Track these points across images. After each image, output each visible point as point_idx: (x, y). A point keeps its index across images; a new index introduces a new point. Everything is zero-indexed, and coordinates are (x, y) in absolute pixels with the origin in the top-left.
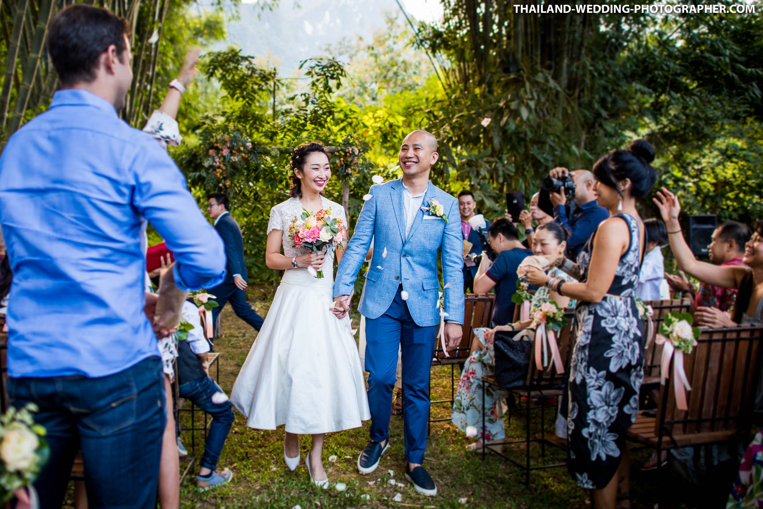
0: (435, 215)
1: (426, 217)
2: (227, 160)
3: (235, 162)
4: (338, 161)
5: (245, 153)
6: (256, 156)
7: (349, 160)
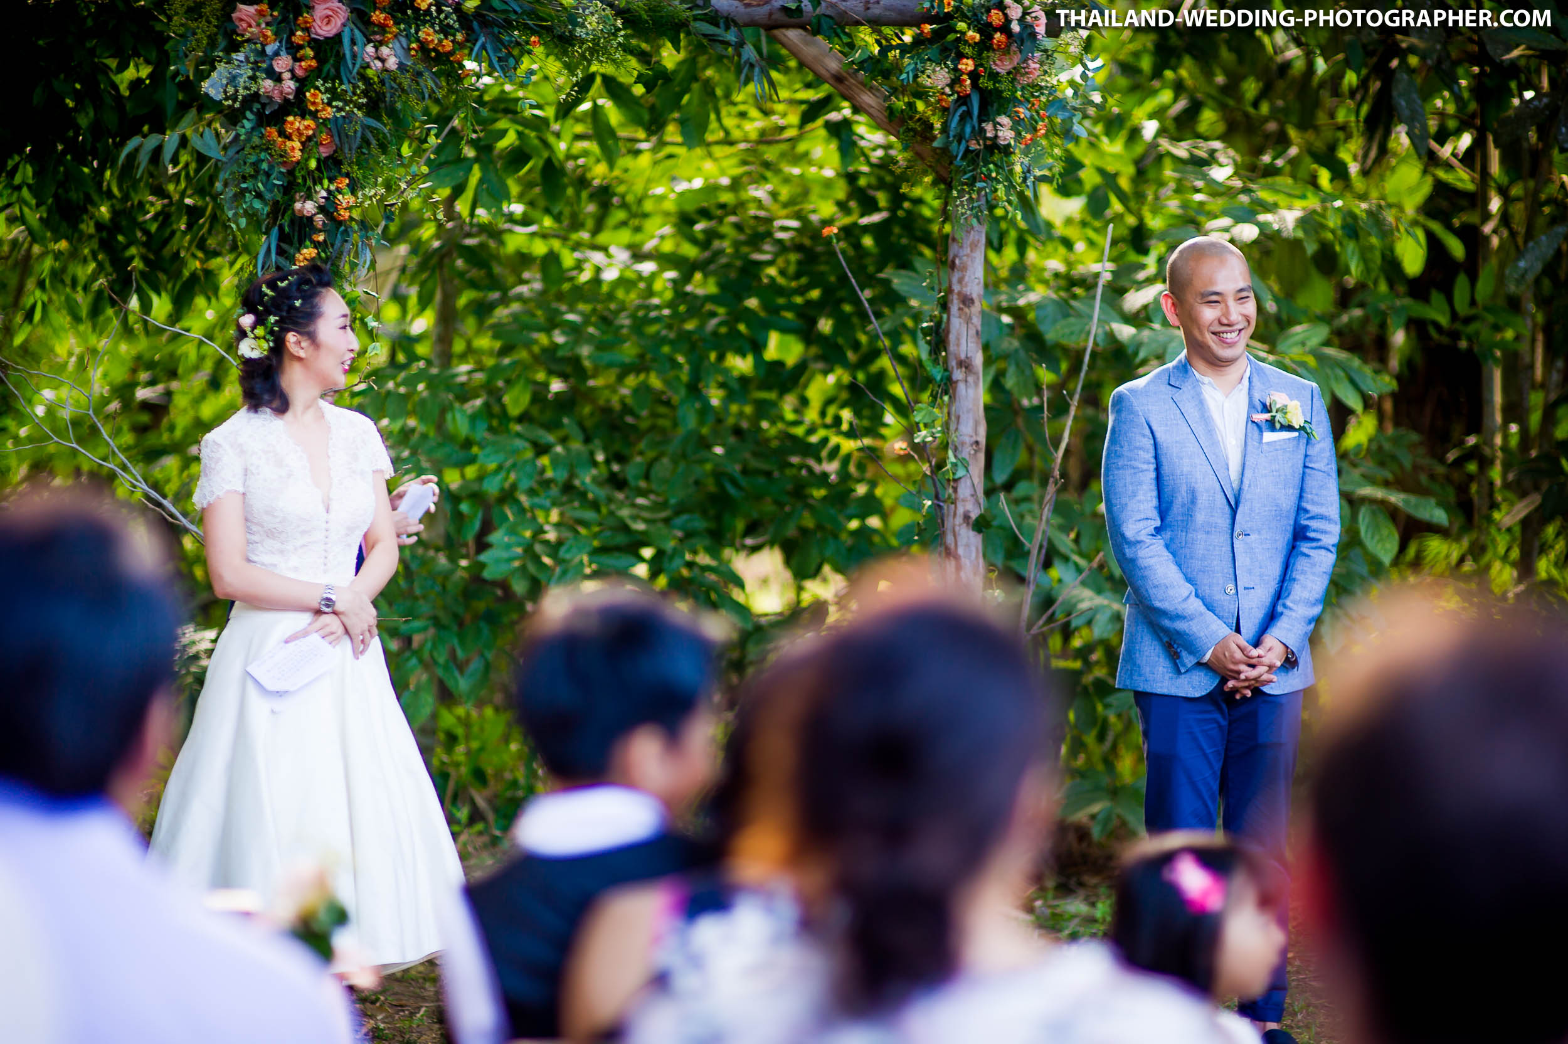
0: (1290, 428)
1: (1269, 436)
3: (383, 77)
7: (1003, 67)
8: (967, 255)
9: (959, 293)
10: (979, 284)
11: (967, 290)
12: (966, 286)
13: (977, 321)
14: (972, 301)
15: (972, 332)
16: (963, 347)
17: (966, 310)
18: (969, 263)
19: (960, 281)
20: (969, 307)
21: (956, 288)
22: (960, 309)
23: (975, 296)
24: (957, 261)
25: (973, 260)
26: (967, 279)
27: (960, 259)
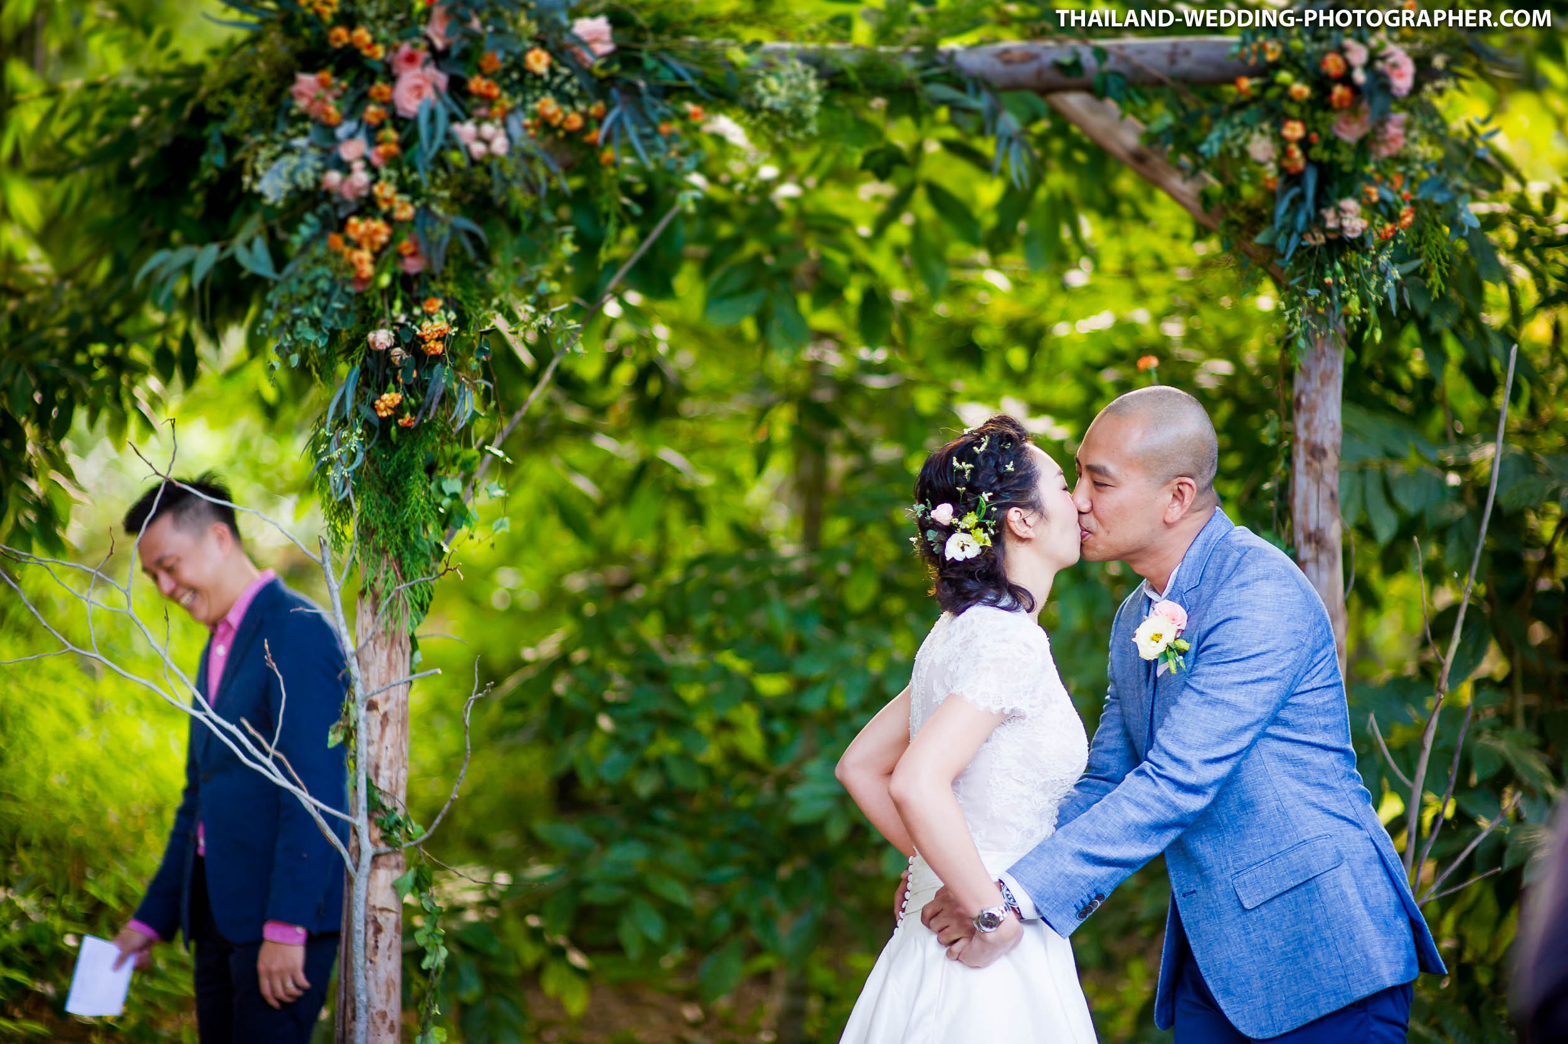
2: (426, 148)
3: (485, 164)
4: (1260, 147)
5: (565, 99)
6: (642, 118)
7: (1350, 133)
8: (1317, 391)
9: (1307, 442)
10: (1333, 429)
11: (1317, 438)
12: (1316, 431)
13: (1331, 479)
14: (1324, 452)
15: (1325, 494)
16: (1313, 515)
17: (1316, 464)
18: (1320, 401)
19: (1308, 425)
20: (1320, 461)
21: (1302, 434)
22: (1308, 464)
23: (1327, 445)
24: (1303, 400)
25: (1325, 397)
26: (1316, 422)
27: (1308, 395)
